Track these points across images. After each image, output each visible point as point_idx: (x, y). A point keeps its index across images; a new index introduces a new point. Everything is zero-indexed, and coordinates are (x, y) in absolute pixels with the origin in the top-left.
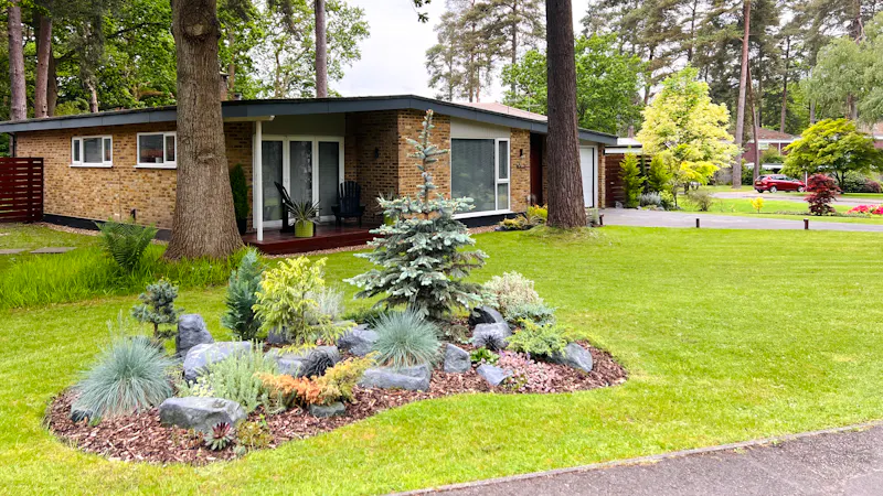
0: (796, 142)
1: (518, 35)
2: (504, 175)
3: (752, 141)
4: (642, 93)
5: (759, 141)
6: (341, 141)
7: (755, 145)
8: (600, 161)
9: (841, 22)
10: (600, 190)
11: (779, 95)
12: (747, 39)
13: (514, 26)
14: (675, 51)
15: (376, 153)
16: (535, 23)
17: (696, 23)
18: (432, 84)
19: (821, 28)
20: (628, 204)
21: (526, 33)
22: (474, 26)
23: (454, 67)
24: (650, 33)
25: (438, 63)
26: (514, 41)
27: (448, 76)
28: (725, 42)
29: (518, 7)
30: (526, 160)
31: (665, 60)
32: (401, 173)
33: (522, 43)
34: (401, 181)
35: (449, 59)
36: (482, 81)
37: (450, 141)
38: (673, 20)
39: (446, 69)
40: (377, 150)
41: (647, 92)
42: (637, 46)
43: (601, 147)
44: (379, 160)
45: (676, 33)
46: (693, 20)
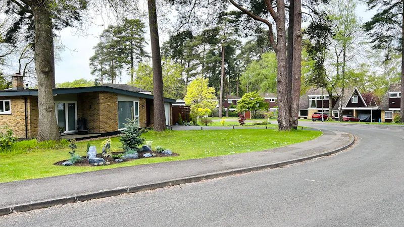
0: (240, 100)
1: (134, 54)
2: (137, 114)
3: (226, 100)
4: (186, 80)
5: (229, 100)
6: (76, 102)
7: (227, 101)
8: (170, 109)
9: (257, 54)
10: (171, 119)
11: (236, 81)
12: (223, 60)
13: (132, 50)
14: (198, 64)
15: (90, 107)
16: (141, 50)
17: (205, 53)
18: (93, 73)
19: (250, 56)
20: (180, 124)
21: (137, 54)
22: (113, 49)
23: (104, 66)
24: (188, 56)
25: (95, 64)
26: (132, 56)
27: (100, 70)
28: (216, 61)
29: (133, 42)
30: (145, 109)
31: (194, 68)
32: (101, 114)
33: (135, 58)
34: (101, 117)
35: (101, 63)
36: (117, 73)
37: (117, 102)
38: (197, 51)
39: (99, 67)
40: (90, 106)
41: (187, 79)
42: (183, 61)
43: (171, 103)
44: (91, 110)
45: (198, 56)
46: (204, 52)
